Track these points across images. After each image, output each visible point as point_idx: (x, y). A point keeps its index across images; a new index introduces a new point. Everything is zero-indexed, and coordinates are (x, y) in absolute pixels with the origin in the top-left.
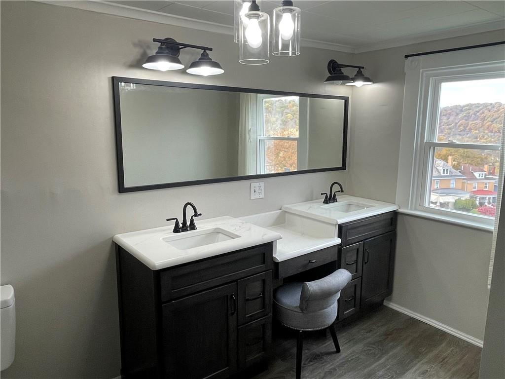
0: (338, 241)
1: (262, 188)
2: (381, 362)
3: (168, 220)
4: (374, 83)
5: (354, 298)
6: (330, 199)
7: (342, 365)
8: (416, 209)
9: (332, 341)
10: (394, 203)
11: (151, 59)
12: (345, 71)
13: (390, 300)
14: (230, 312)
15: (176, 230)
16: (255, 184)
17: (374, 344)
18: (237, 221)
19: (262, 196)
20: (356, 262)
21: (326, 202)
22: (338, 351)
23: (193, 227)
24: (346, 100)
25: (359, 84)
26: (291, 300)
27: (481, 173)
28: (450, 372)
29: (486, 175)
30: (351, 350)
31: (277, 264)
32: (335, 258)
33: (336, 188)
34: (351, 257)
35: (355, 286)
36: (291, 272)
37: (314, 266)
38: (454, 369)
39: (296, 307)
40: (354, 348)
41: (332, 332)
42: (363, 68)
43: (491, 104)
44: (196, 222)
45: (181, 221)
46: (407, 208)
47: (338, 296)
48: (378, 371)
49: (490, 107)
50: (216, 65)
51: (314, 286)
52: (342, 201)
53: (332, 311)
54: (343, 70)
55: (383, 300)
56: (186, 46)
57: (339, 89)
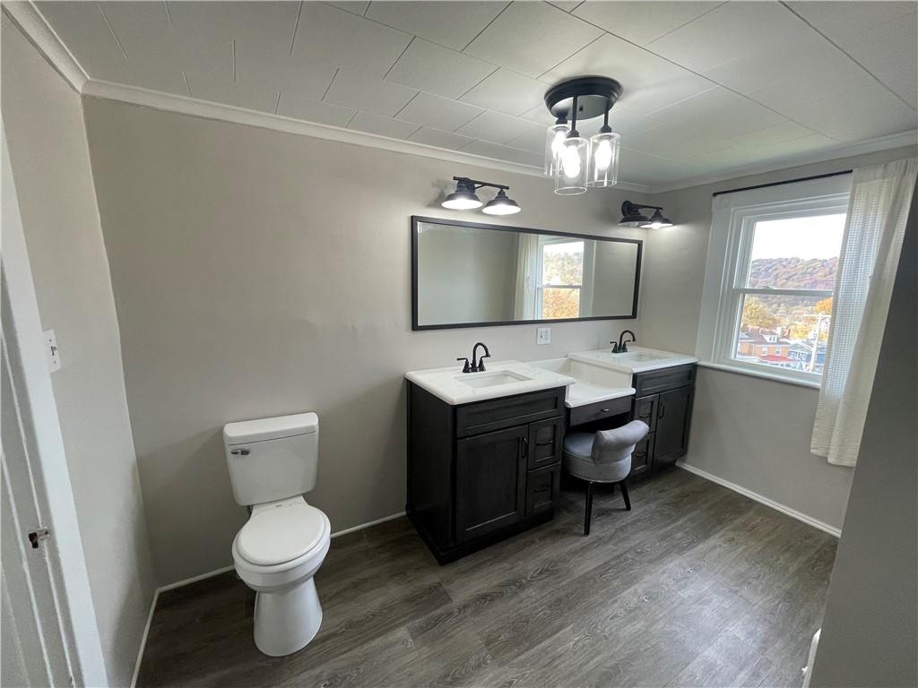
0: (633, 391)
1: (549, 333)
2: (679, 523)
3: (458, 359)
4: (674, 224)
5: (646, 454)
6: (620, 348)
7: (634, 523)
8: (718, 363)
9: (622, 497)
10: (693, 355)
11: (451, 197)
12: (642, 212)
13: (684, 461)
14: (520, 455)
15: (466, 370)
16: (542, 329)
17: (668, 504)
18: (525, 365)
19: (549, 342)
20: (651, 415)
21: (615, 351)
22: (628, 508)
23: (482, 368)
24: (640, 244)
25: (656, 225)
26: (582, 449)
27: (772, 337)
28: (762, 542)
29: (778, 338)
30: (643, 509)
31: (568, 410)
32: (629, 409)
33: (627, 337)
34: (645, 410)
35: (648, 441)
36: (583, 420)
37: (606, 415)
38: (766, 539)
39: (587, 457)
40: (646, 507)
41: (624, 487)
42: (661, 209)
43: (787, 259)
44: (485, 364)
45: (471, 362)
46: (709, 361)
47: (632, 449)
48: (676, 533)
49: (784, 263)
50: (512, 203)
51: (609, 435)
52: (632, 351)
53: (625, 465)
54: (640, 210)
55: (675, 460)
56: (484, 184)
57: (633, 232)
